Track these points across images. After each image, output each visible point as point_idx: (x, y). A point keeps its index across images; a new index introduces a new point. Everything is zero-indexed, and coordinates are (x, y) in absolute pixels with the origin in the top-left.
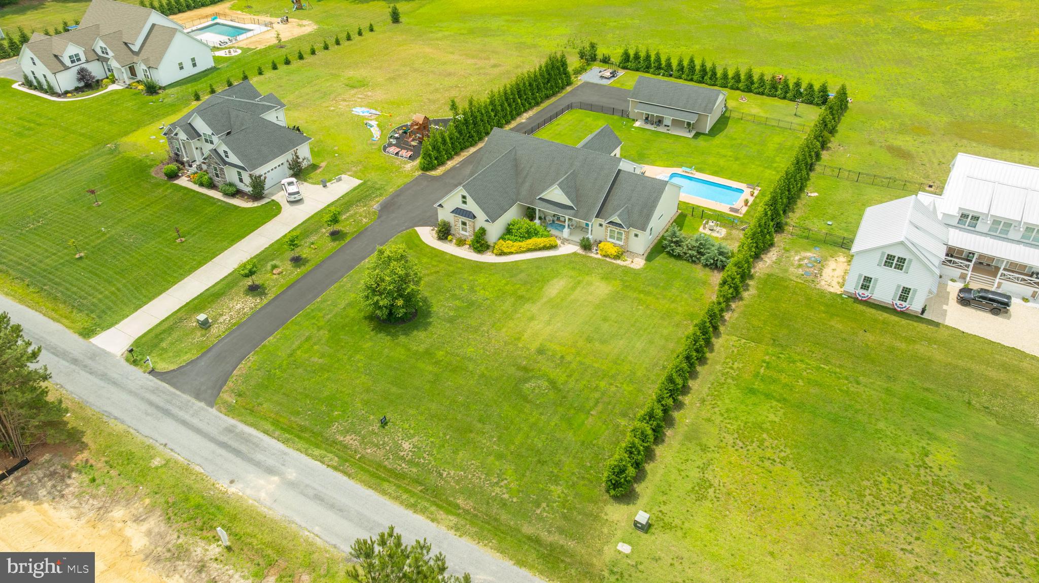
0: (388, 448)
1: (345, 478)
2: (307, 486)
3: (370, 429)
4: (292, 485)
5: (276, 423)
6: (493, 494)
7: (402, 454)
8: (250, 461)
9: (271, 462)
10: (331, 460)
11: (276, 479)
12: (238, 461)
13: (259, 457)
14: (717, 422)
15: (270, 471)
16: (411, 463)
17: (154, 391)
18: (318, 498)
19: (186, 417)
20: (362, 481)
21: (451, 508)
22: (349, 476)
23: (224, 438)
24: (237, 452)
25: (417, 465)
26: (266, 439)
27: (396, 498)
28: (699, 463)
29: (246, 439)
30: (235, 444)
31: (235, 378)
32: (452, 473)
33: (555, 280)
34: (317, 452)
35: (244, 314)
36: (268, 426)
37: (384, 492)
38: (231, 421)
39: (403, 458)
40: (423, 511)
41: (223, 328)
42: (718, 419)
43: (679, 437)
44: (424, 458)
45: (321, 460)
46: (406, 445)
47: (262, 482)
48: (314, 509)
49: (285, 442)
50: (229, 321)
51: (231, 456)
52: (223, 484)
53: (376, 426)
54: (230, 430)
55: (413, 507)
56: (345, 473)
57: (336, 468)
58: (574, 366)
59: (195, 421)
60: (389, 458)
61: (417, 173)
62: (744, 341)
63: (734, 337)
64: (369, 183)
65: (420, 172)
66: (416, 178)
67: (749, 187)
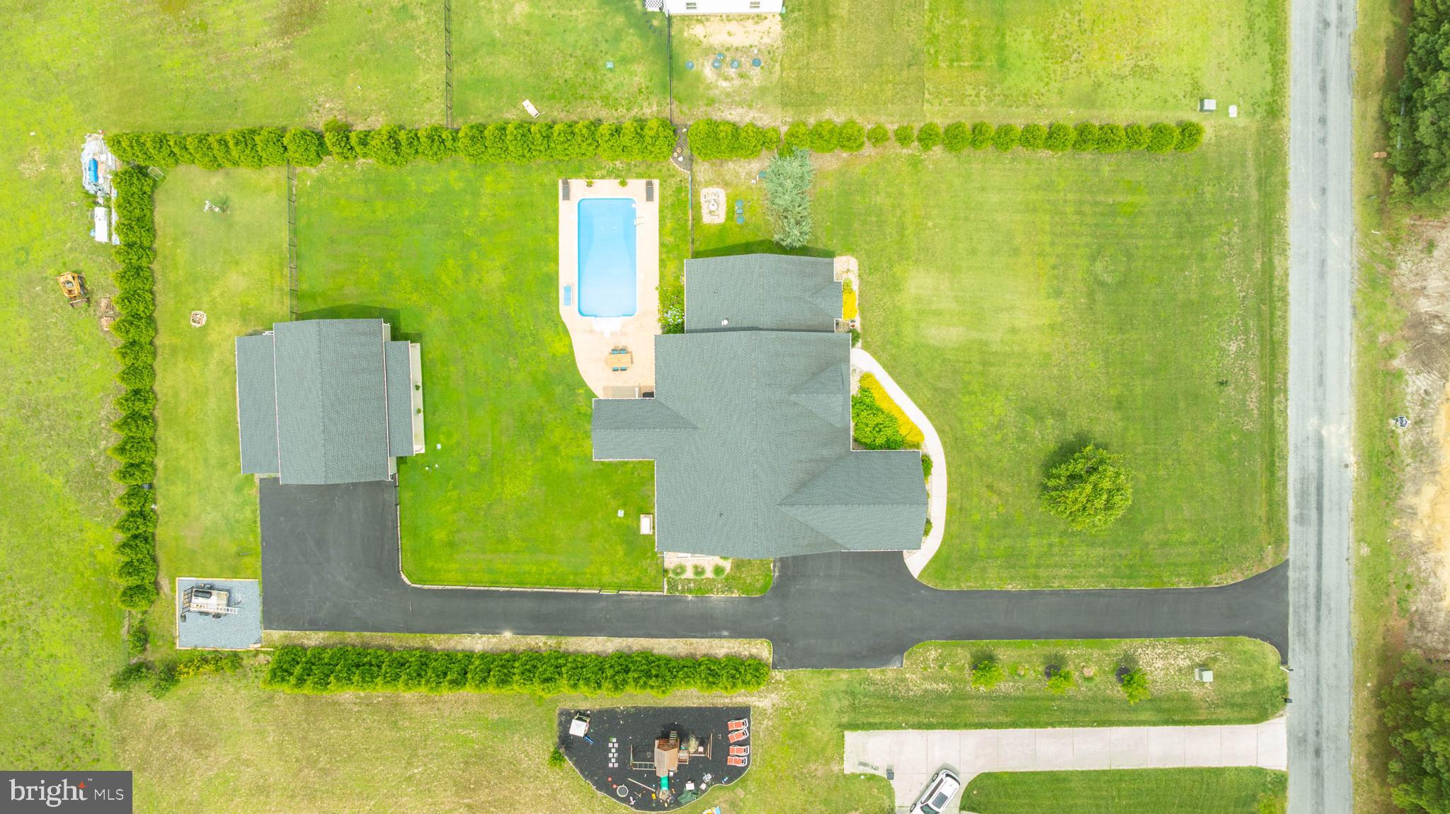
0: (1243, 362)
1: (1290, 376)
2: (1315, 400)
3: (1233, 393)
4: (1321, 413)
5: (1270, 487)
6: (1239, 241)
7: (1243, 345)
8: (1320, 470)
9: (1312, 451)
10: (1279, 403)
11: (1324, 432)
12: (1326, 482)
13: (1313, 467)
14: (1058, 85)
15: (1320, 443)
16: (1246, 332)
17: (1302, 634)
18: (1321, 381)
19: (1312, 572)
20: (1285, 359)
21: (1268, 269)
22: (1286, 374)
23: (1313, 514)
24: (1320, 489)
25: (1245, 324)
26: (1293, 474)
27: (1284, 318)
28: (1117, 84)
29: (1303, 495)
30: (1313, 499)
31: (1246, 573)
32: (1238, 288)
34: (1279, 421)
35: (1165, 647)
36: (1278, 489)
37: (1285, 333)
38: (1292, 526)
39: (1246, 342)
40: (1283, 288)
41: (1194, 650)
42: (1054, 86)
43: (1095, 112)
44: (1237, 322)
45: (1283, 412)
46: (1233, 348)
47: (1334, 441)
48: (1331, 377)
49: (1284, 458)
50: (1182, 653)
51: (1326, 490)
52: (1352, 472)
53: (1230, 390)
55: (1284, 300)
56: (1285, 380)
57: (1286, 391)
58: (1059, 250)
59: (1312, 561)
60: (1253, 354)
61: (778, 675)
62: (927, 96)
63: (925, 108)
64: (845, 719)
65: (774, 673)
66: (792, 667)
67: (567, 196)
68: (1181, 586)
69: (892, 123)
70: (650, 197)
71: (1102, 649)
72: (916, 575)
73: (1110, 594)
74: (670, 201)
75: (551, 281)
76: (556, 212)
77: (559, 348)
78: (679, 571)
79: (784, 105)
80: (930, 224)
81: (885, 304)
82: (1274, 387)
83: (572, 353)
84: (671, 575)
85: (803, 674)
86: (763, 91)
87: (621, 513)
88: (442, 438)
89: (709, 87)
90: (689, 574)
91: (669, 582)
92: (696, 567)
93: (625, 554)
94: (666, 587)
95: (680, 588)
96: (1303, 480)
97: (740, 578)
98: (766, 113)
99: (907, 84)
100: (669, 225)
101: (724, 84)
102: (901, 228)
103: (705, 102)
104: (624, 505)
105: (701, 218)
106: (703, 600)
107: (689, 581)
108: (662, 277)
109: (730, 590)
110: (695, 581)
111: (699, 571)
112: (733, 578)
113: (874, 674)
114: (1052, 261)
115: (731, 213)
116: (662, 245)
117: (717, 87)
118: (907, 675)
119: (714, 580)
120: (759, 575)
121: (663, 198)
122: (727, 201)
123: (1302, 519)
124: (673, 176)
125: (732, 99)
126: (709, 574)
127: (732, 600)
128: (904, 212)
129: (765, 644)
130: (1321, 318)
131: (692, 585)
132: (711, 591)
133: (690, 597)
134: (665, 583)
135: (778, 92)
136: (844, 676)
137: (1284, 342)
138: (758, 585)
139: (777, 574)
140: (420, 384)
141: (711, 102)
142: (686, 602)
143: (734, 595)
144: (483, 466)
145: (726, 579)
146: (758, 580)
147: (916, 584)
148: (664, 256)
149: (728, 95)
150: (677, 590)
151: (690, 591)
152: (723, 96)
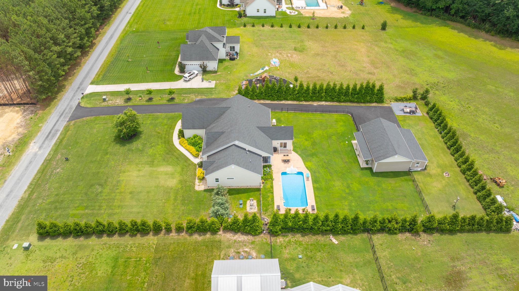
0: (56, 167)
1: (41, 164)
2: (36, 157)
4: (35, 155)
5: (64, 138)
6: (39, 201)
7: (54, 171)
9: (45, 146)
10: (49, 157)
11: (37, 150)
12: (44, 139)
13: (46, 142)
14: (93, 253)
15: (40, 147)
16: (51, 175)
17: (71, 108)
18: (30, 162)
19: (60, 120)
20: (40, 168)
21: (32, 193)
22: (43, 164)
23: (53, 132)
24: (47, 137)
25: (50, 177)
27: (34, 179)
28: (65, 255)
29: (54, 136)
30: (51, 134)
31: (82, 119)
32: (47, 187)
33: (171, 167)
34: (52, 153)
35: (114, 104)
36: (61, 137)
37: (37, 174)
38: (61, 129)
39: (52, 172)
40: (29, 188)
41: (105, 104)
42: (95, 253)
43: (80, 243)
44: (53, 177)
45: (49, 154)
46: (58, 170)
47: (35, 148)
48: (25, 164)
49: (55, 144)
50: (110, 104)
51: (45, 137)
52: (33, 141)
55: (31, 184)
57: (45, 160)
58: (114, 194)
59: (59, 122)
60: (52, 169)
62: (154, 246)
63: (156, 242)
64: (214, 89)
67: (313, 206)
68: (104, 116)
69: (172, 236)
70: (278, 206)
71: (134, 103)
74: (270, 207)
75: (315, 181)
76: (316, 202)
77: (309, 164)
79: (220, 241)
80: (163, 201)
81: (186, 177)
82: (49, 161)
83: (304, 162)
86: (229, 247)
88: (347, 144)
89: (253, 248)
93: (280, 118)
96: (52, 139)
98: (228, 239)
99: (163, 251)
101: (247, 249)
102: (175, 199)
103: (255, 243)
105: (257, 202)
108: (272, 183)
113: (204, 97)
114: (118, 191)
115: (245, 203)
116: (273, 193)
117: (250, 248)
118: (194, 97)
121: (273, 207)
122: (246, 208)
123: (57, 131)
124: (269, 215)
125: (244, 244)
128: (174, 204)
130: (19, 179)
135: (222, 246)
137: (38, 172)
140: (358, 157)
141: (253, 243)
144: (330, 137)
148: (271, 189)
149: (245, 245)
152: (248, 245)
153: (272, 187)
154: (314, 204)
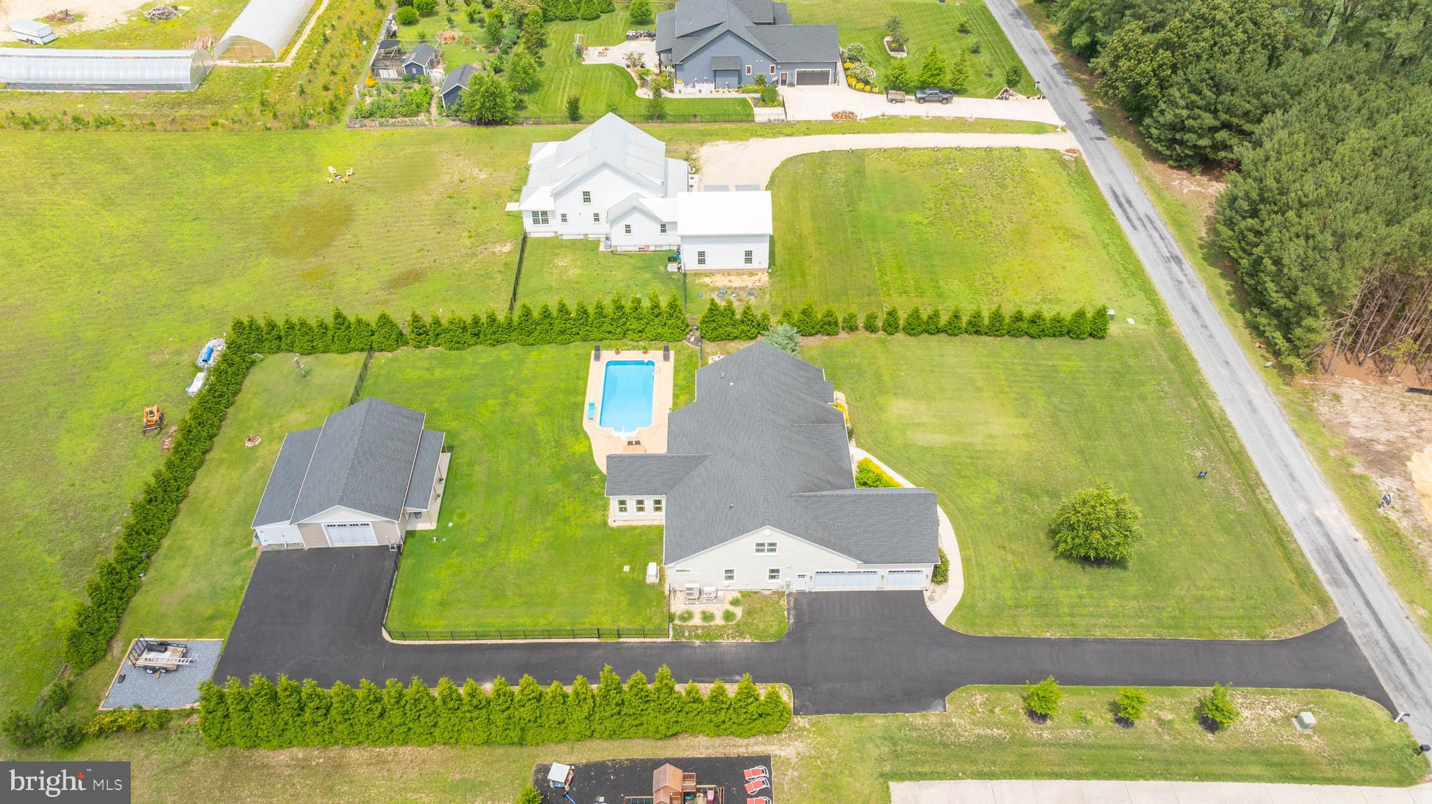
1: (1262, 475)
2: (1295, 491)
3: (1214, 484)
4: (1307, 500)
5: (1288, 558)
6: (1171, 390)
7: (1206, 453)
8: (1331, 542)
9: (1314, 529)
10: (1262, 493)
11: (1317, 513)
12: (1342, 550)
13: (1322, 540)
15: (1319, 522)
16: (1205, 445)
18: (1292, 477)
19: (1375, 629)
20: (1251, 464)
21: (1205, 408)
22: (1257, 474)
23: (1346, 578)
24: (1339, 557)
25: (1202, 440)
26: (1306, 548)
27: (1235, 438)
29: (1325, 563)
30: (1337, 566)
31: (1302, 629)
32: (1184, 418)
33: (920, 444)
34: (1270, 507)
36: (1296, 558)
37: (1241, 446)
38: (1329, 589)
39: (1209, 451)
40: (1224, 418)
44: (1194, 439)
45: (1270, 499)
46: (1199, 454)
47: (1330, 520)
48: (1301, 475)
49: (1289, 534)
51: (1347, 559)
52: (1365, 545)
53: (1209, 481)
54: (1336, 582)
55: (1229, 424)
56: (1259, 478)
57: (1263, 485)
58: (1017, 390)
59: (1368, 618)
60: (1219, 459)
61: (801, 721)
62: (885, 309)
64: (887, 768)
65: (796, 720)
66: (817, 712)
67: (597, 359)
68: (1235, 638)
70: (666, 358)
71: (1173, 696)
72: (943, 621)
73: (1162, 643)
74: (683, 362)
75: (577, 406)
76: (587, 368)
77: (579, 448)
78: (686, 615)
80: (902, 374)
82: (1252, 483)
83: (590, 452)
84: (677, 622)
85: (830, 719)
87: (627, 568)
88: (455, 518)
90: (697, 621)
91: (675, 629)
92: (704, 613)
93: (628, 605)
94: (671, 633)
95: (686, 634)
96: (1319, 550)
97: (752, 624)
99: (868, 304)
100: (682, 375)
102: (878, 375)
104: (629, 563)
106: (712, 645)
107: (697, 628)
108: (675, 404)
109: (742, 635)
110: (703, 627)
111: (707, 617)
112: (745, 624)
113: (916, 718)
116: (675, 385)
118: (954, 720)
119: (723, 626)
120: (772, 621)
121: (676, 361)
124: (686, 349)
126: (719, 621)
127: (745, 645)
128: (879, 367)
129: (784, 689)
130: (1269, 437)
131: (700, 632)
132: (721, 636)
133: (697, 642)
134: (671, 629)
136: (879, 722)
137: (1244, 453)
138: (772, 631)
139: (792, 621)
140: (444, 477)
142: (692, 647)
143: (746, 641)
144: (491, 538)
145: (738, 625)
146: (771, 626)
147: (945, 632)
148: (677, 392)
150: (683, 636)
151: (697, 637)
153: (675, 396)
154: (593, 362)
